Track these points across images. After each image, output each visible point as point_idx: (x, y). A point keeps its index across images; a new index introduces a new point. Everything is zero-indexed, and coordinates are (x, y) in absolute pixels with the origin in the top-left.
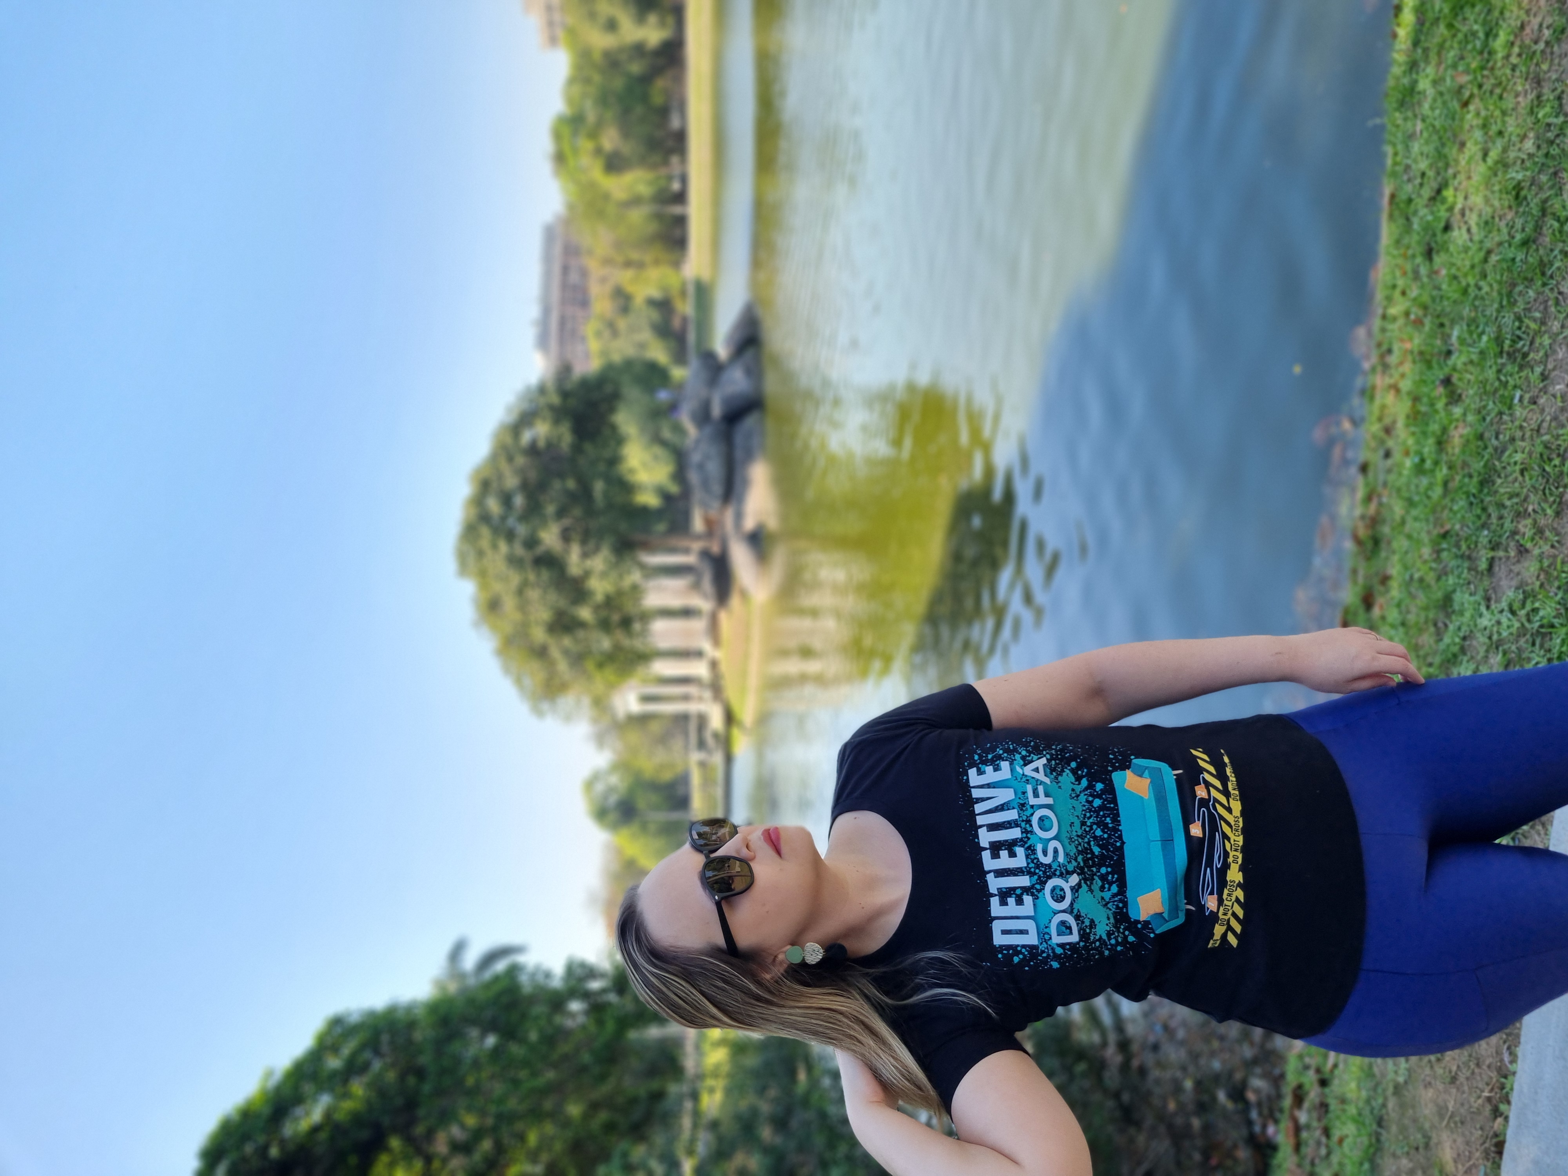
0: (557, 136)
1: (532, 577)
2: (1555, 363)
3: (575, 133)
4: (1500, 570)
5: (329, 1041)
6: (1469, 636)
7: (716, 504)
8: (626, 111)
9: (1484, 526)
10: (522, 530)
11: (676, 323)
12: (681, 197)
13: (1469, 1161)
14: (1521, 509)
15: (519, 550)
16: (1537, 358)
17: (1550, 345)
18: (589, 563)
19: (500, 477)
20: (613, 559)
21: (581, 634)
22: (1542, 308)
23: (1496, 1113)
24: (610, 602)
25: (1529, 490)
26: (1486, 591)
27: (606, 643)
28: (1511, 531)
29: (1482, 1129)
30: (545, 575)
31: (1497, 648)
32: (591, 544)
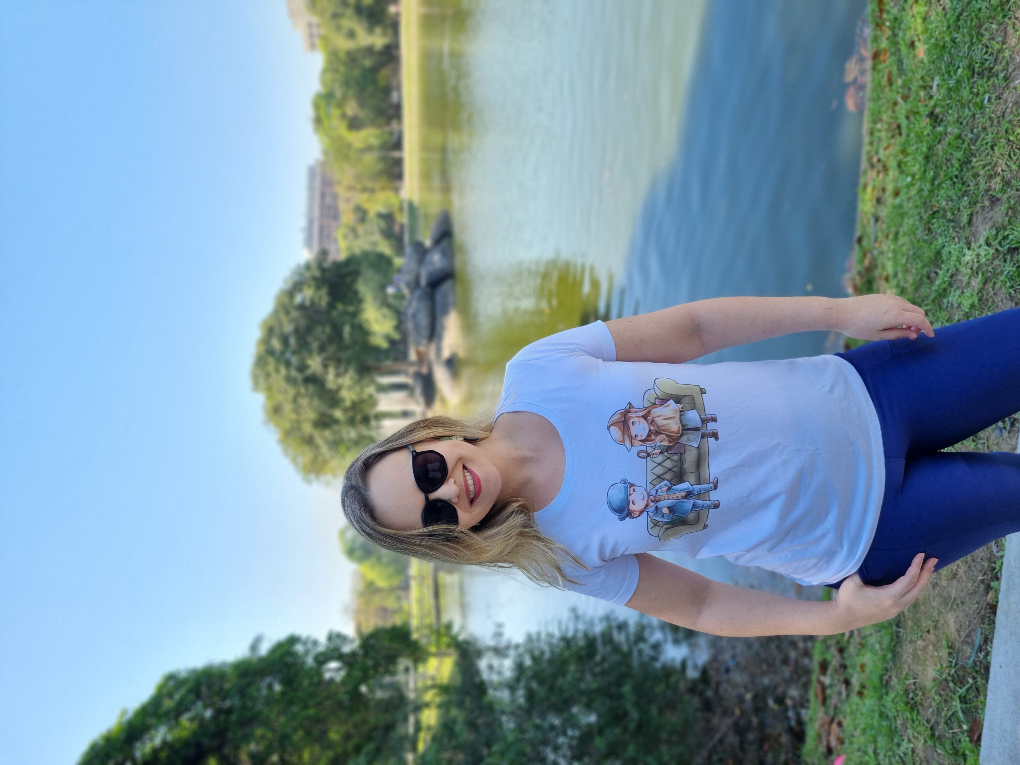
0: (316, 106)
1: (303, 390)
2: (1015, 66)
3: (328, 105)
4: (978, 220)
5: (165, 691)
6: (955, 273)
7: (424, 342)
8: (361, 90)
9: (965, 193)
10: (294, 360)
11: (397, 229)
12: (398, 145)
13: (969, 628)
14: (993, 173)
15: (294, 373)
16: (1000, 68)
17: (1010, 56)
18: (340, 380)
19: (281, 325)
20: (356, 377)
21: (335, 427)
22: (1002, 34)
23: (988, 588)
24: (355, 406)
25: (998, 158)
26: (967, 238)
27: (353, 434)
28: (985, 191)
29: (977, 603)
30: (311, 388)
31: (977, 273)
32: (342, 368)
